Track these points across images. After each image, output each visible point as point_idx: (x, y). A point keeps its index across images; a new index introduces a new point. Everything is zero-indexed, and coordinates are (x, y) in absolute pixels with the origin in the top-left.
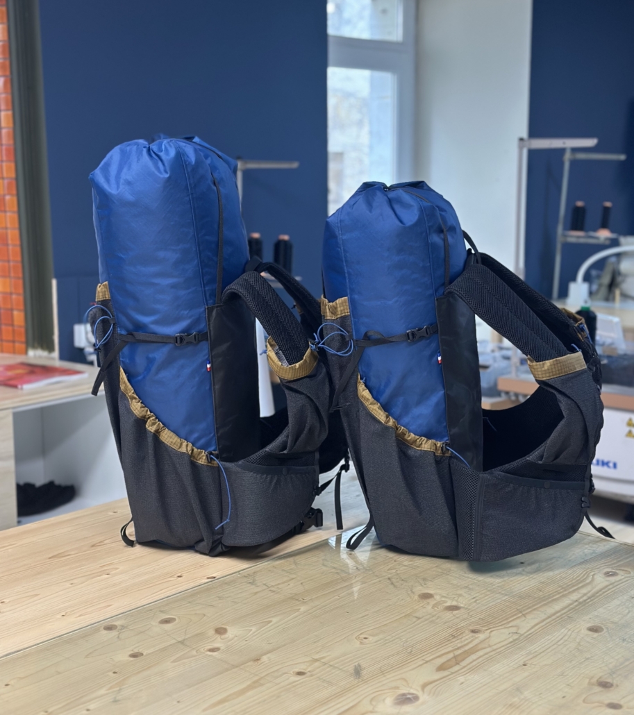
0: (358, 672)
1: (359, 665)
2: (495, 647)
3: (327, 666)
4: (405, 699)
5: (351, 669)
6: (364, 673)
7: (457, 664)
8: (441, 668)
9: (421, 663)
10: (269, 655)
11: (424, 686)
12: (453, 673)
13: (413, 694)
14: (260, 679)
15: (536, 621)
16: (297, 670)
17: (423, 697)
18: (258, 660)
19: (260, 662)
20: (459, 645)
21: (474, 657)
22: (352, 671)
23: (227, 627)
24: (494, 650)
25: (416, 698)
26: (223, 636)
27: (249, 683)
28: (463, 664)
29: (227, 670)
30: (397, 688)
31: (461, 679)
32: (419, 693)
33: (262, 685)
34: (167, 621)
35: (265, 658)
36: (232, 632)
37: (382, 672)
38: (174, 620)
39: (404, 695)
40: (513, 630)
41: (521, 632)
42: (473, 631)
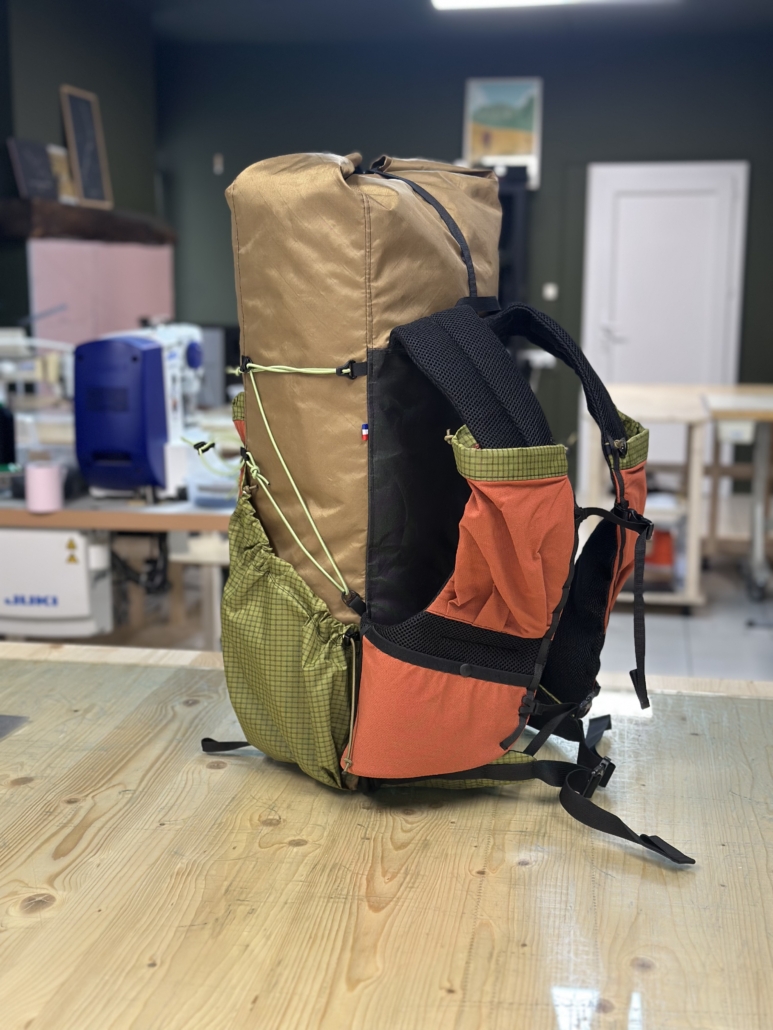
2: (111, 814)
4: (36, 903)
7: (76, 844)
8: (58, 854)
11: (51, 881)
12: (78, 857)
15: (140, 774)
17: (59, 895)
20: (63, 822)
21: (92, 830)
25: (51, 898)
28: (83, 843)
31: (96, 860)
32: (51, 892)
40: (120, 788)
41: (132, 787)
42: (70, 802)
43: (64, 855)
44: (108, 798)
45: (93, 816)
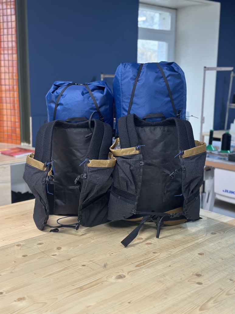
0: (105, 266)
1: (106, 263)
2: (160, 259)
3: (94, 263)
4: (120, 277)
5: (103, 265)
6: (107, 267)
7: (144, 265)
8: (137, 266)
9: (130, 264)
10: (74, 258)
11: (129, 273)
12: (141, 268)
13: (124, 275)
14: (68, 267)
15: (179, 250)
16: (83, 264)
17: (127, 276)
18: (69, 260)
19: (70, 260)
20: (147, 258)
21: (151, 262)
22: (103, 266)
23: (62, 247)
24: (159, 260)
25: (124, 277)
26: (59, 250)
27: (63, 268)
28: (146, 265)
29: (57, 263)
30: (119, 273)
31: (144, 270)
32: (126, 275)
33: (68, 269)
34: (40, 244)
35: (72, 259)
36: (63, 249)
37: (114, 267)
38: (43, 243)
39: (120, 275)
40: (169, 253)
41: (172, 254)
42: (154, 253)
43: (139, 266)
44: (164, 255)
45: (156, 258)
